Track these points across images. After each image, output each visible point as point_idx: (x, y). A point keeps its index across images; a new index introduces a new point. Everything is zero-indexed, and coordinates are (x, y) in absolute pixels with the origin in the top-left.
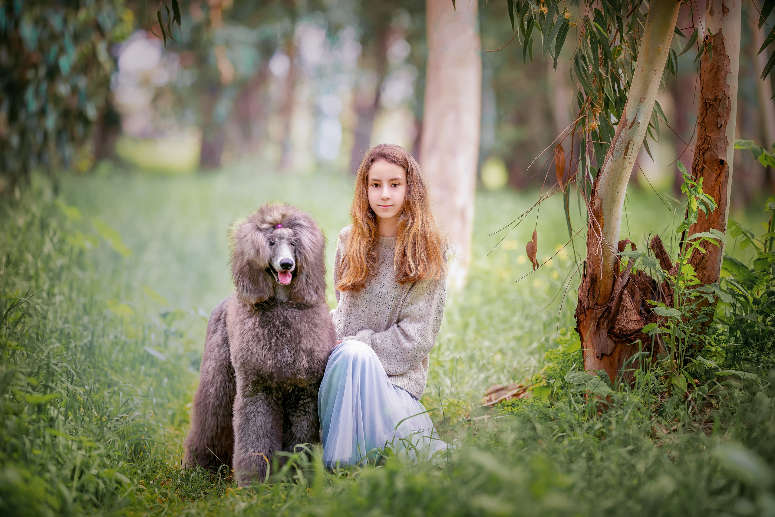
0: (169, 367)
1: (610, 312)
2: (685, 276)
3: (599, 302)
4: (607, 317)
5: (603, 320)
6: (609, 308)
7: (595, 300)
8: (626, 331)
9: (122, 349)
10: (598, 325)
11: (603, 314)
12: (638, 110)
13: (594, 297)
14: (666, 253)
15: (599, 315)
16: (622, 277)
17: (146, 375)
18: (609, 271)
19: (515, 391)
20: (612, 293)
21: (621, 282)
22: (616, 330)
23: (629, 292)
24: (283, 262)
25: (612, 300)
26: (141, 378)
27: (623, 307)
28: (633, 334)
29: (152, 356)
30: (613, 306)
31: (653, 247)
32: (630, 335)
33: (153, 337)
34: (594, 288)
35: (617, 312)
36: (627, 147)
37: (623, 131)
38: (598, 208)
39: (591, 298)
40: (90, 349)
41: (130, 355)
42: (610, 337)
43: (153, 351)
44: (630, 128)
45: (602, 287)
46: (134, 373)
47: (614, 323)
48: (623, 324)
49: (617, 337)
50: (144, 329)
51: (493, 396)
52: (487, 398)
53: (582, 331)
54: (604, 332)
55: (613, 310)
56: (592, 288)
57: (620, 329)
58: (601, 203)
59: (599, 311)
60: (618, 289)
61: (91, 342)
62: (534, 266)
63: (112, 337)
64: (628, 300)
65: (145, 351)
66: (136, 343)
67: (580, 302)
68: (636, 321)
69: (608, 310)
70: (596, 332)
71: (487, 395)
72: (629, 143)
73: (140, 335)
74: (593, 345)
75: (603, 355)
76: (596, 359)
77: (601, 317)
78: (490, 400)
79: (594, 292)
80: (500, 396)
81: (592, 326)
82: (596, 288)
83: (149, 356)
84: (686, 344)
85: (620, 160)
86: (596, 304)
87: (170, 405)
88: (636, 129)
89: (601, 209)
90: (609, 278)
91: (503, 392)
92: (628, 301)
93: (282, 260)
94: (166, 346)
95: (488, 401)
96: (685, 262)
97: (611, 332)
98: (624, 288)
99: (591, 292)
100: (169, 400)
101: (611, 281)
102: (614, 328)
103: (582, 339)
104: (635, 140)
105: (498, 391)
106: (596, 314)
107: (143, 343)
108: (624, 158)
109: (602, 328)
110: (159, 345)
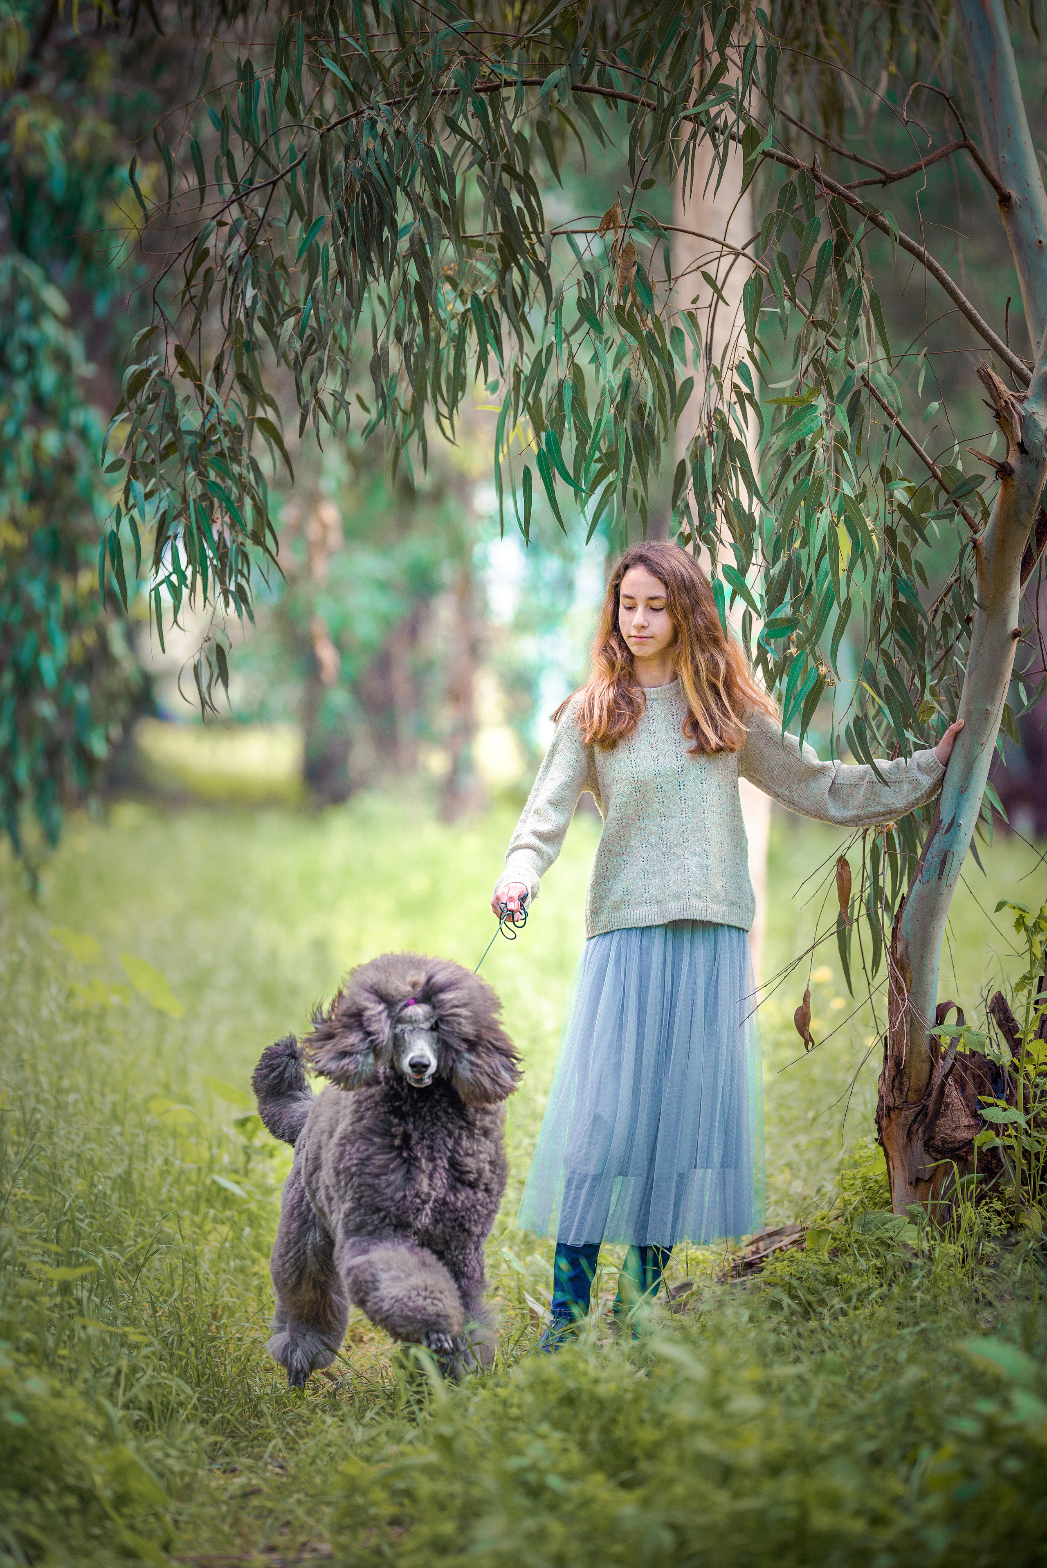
0: (253, 1206)
1: (926, 1115)
2: (1035, 1057)
3: (910, 1100)
4: (923, 1121)
5: (916, 1126)
6: (925, 1107)
7: (904, 1096)
8: (952, 1143)
9: (177, 1181)
10: (909, 1134)
11: (916, 1117)
12: (958, 805)
13: (901, 1091)
14: (1013, 1020)
15: (910, 1119)
16: (944, 1058)
17: (216, 1220)
18: (923, 1051)
19: (795, 1237)
20: (928, 1085)
21: (943, 1066)
22: (938, 1142)
23: (956, 1081)
24: (415, 1061)
25: (930, 1095)
26: (209, 1226)
27: (948, 1105)
28: (963, 1147)
29: (226, 1190)
30: (931, 1104)
31: (992, 1011)
32: (959, 1149)
33: (226, 1159)
34: (902, 1077)
35: (937, 1114)
36: (943, 863)
37: (937, 837)
38: (902, 956)
39: (896, 1093)
40: (125, 1183)
41: (190, 1189)
42: (928, 1153)
43: (225, 1182)
44: (947, 832)
45: (913, 1075)
46: (197, 1219)
47: (932, 1131)
48: (948, 1132)
49: (938, 1152)
50: (210, 1148)
51: (761, 1245)
52: (753, 1248)
53: (886, 1143)
54: (918, 1144)
55: (931, 1108)
56: (898, 1078)
57: (944, 1141)
58: (907, 947)
59: (910, 1113)
60: (937, 1080)
61: (128, 1173)
62: (806, 1044)
63: (160, 1161)
64: (954, 1093)
65: (214, 1182)
66: (200, 1169)
67: (881, 1099)
68: (968, 1127)
69: (923, 1111)
70: (906, 1145)
71: (752, 1243)
72: (946, 855)
73: (206, 1155)
74: (903, 1166)
75: (918, 1180)
76: (908, 1187)
77: (914, 1121)
78: (757, 1251)
79: (901, 1083)
80: (772, 1243)
81: (901, 1138)
82: (905, 1078)
83: (221, 1189)
84: (1042, 1160)
85: (933, 882)
86: (906, 1101)
87: (256, 1269)
88: (955, 834)
89: (908, 956)
90: (923, 1061)
91: (776, 1238)
92: (954, 1095)
93: (412, 1059)
94: (247, 1173)
95: (753, 1253)
96: (1031, 1036)
97: (928, 1145)
98: (946, 1076)
99: (896, 1084)
100: (254, 1262)
101: (926, 1067)
102: (933, 1138)
103: (887, 1155)
104: (954, 850)
105: (770, 1235)
106: (906, 1117)
107: (211, 1169)
108: (940, 878)
109: (915, 1138)
110: (236, 1171)
